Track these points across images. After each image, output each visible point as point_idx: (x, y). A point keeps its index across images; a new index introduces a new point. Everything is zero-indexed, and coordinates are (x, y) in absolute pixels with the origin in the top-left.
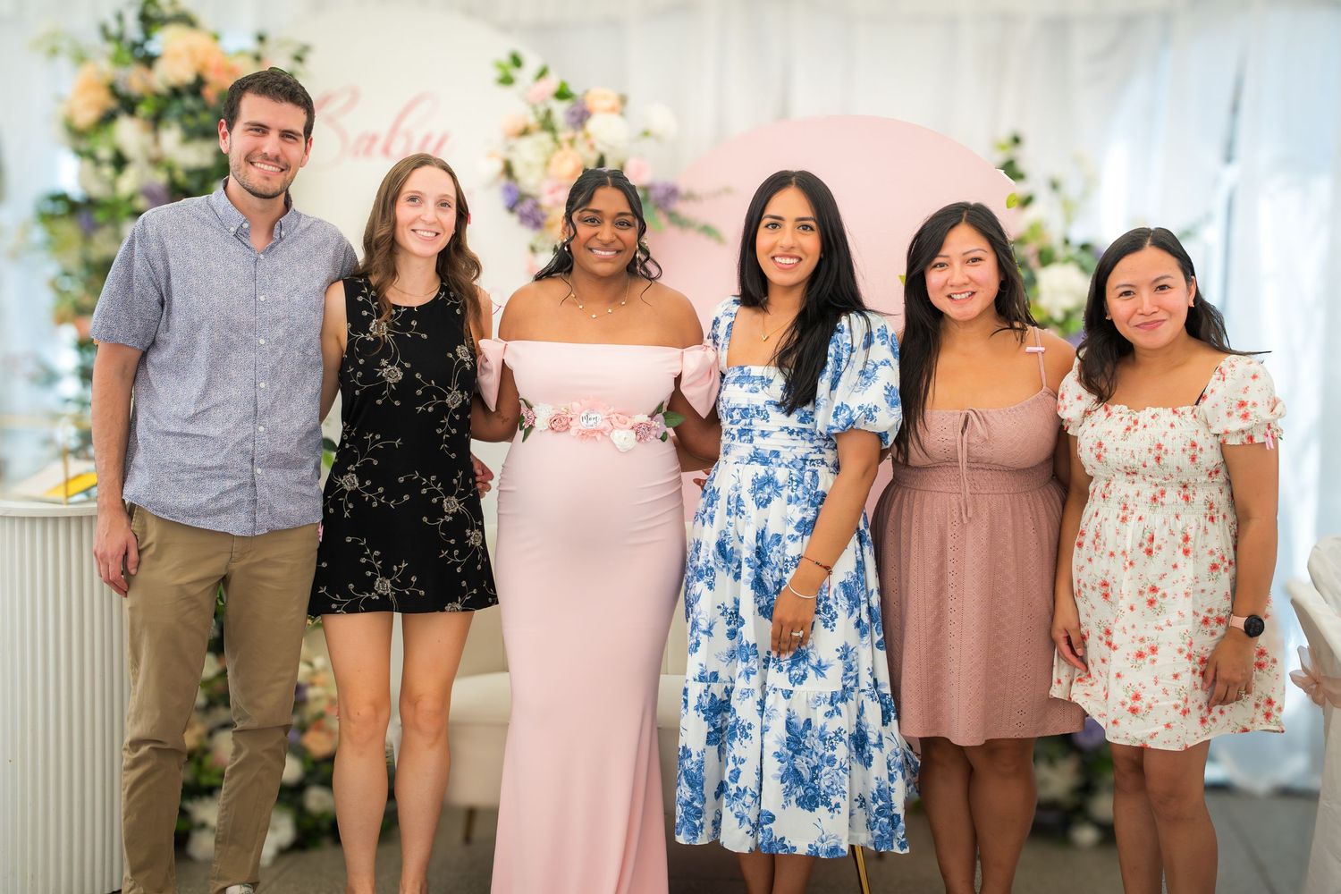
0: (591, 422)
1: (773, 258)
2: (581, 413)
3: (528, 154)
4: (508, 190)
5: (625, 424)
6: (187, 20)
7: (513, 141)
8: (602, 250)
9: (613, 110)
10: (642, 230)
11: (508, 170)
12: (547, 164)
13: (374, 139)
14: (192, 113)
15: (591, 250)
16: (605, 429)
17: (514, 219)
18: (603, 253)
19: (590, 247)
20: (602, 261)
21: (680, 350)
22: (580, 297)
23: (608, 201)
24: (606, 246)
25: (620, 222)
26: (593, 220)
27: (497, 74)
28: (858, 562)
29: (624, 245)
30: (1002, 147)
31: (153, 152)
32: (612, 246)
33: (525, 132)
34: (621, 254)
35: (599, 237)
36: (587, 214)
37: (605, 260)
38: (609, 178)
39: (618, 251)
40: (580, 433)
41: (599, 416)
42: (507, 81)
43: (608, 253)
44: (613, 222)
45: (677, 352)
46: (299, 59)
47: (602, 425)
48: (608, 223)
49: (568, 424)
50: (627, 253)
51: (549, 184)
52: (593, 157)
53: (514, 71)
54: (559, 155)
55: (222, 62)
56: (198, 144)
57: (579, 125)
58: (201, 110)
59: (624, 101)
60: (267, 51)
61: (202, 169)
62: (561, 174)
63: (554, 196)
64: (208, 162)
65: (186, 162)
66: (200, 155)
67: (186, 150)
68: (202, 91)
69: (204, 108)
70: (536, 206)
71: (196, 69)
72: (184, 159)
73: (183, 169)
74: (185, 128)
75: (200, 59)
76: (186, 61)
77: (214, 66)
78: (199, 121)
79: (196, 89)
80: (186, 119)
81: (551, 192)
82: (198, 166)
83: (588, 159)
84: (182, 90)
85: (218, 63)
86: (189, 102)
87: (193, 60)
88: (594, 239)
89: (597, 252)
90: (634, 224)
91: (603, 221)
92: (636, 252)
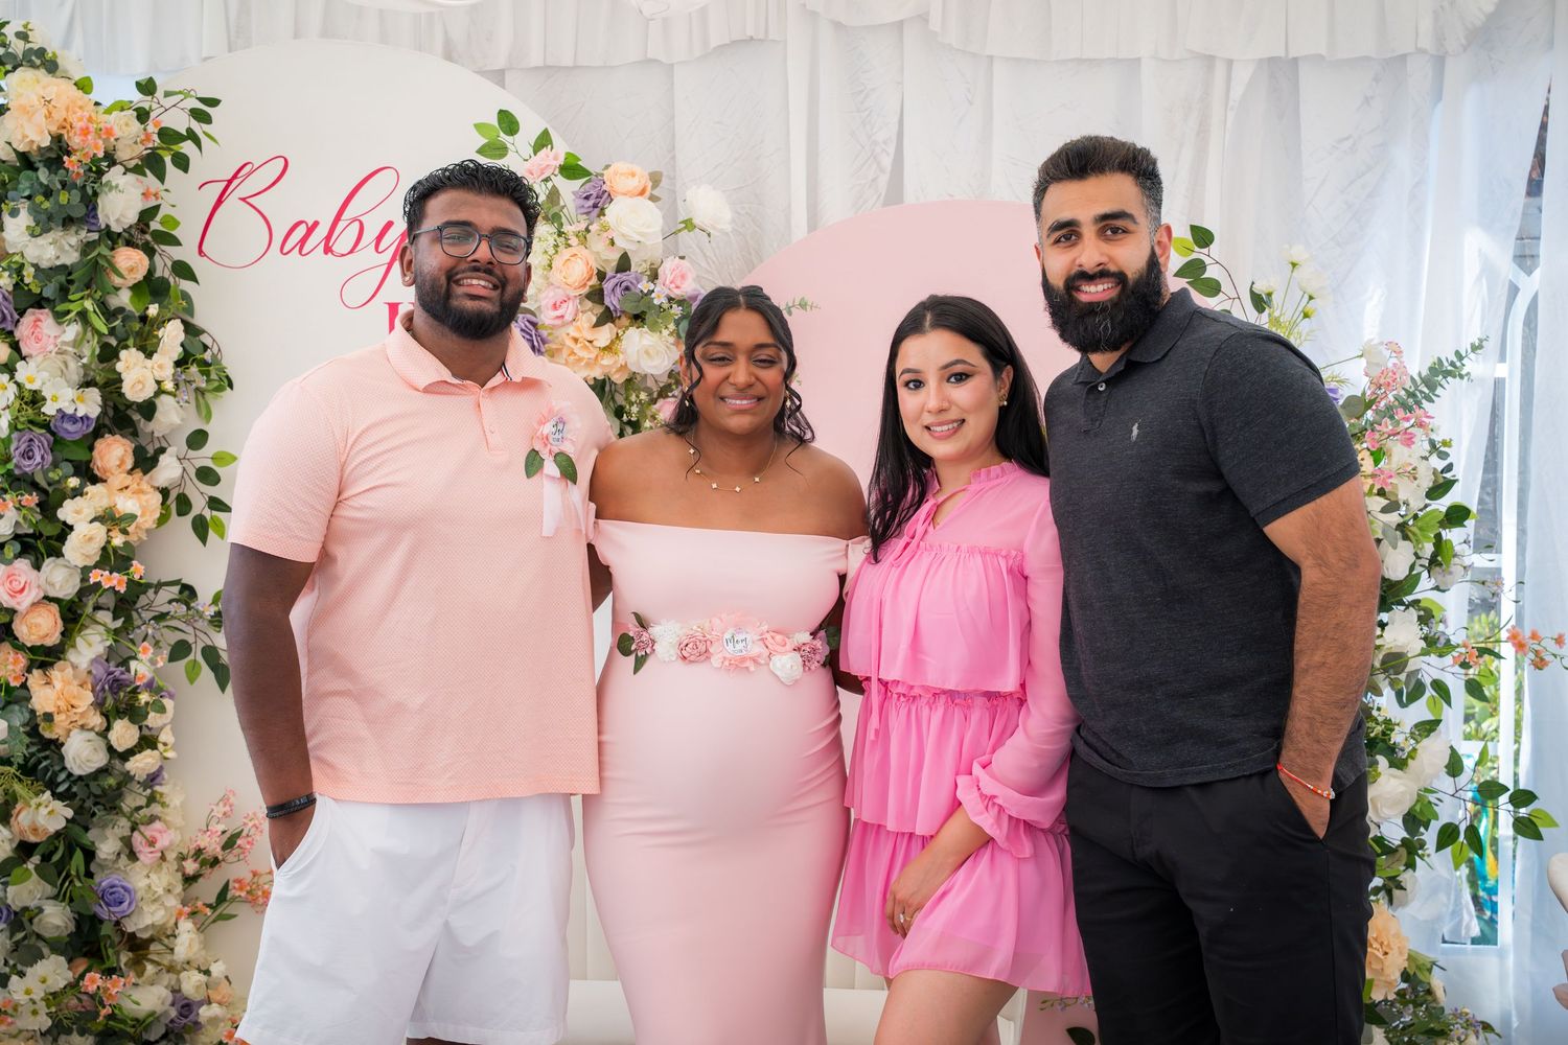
0: (739, 646)
2: (724, 633)
5: (785, 645)
6: (43, 61)
8: (737, 398)
9: (641, 193)
12: (549, 266)
15: (722, 399)
16: (758, 656)
18: (738, 402)
19: (722, 394)
20: (736, 415)
21: (843, 543)
23: (741, 329)
24: (743, 391)
25: (760, 358)
26: (722, 358)
27: (479, 143)
30: (1183, 246)
32: (752, 392)
34: (763, 403)
35: (731, 380)
36: (713, 350)
37: (741, 412)
38: (741, 299)
39: (760, 399)
40: (726, 663)
41: (749, 637)
43: (745, 402)
44: (749, 358)
45: (840, 544)
46: (200, 116)
47: (753, 649)
48: (742, 360)
49: (704, 650)
50: (770, 400)
51: (552, 294)
52: (615, 257)
53: (503, 137)
54: (566, 253)
55: (90, 120)
56: (56, 234)
57: (597, 211)
58: (59, 187)
59: (656, 179)
60: (154, 106)
61: (64, 267)
62: (570, 281)
63: (558, 313)
64: (71, 258)
65: (39, 257)
66: (57, 249)
67: (40, 241)
68: (65, 158)
69: (64, 185)
70: (534, 325)
71: (54, 129)
72: (37, 253)
73: (36, 266)
74: (35, 211)
75: (59, 116)
76: (40, 118)
77: (78, 125)
78: (57, 202)
79: (53, 156)
80: (39, 198)
81: (555, 307)
82: (58, 263)
83: (606, 261)
84: (35, 158)
85: (85, 121)
86: (44, 175)
87: (48, 117)
88: (726, 384)
89: (729, 401)
90: (780, 359)
91: (735, 358)
92: (786, 399)
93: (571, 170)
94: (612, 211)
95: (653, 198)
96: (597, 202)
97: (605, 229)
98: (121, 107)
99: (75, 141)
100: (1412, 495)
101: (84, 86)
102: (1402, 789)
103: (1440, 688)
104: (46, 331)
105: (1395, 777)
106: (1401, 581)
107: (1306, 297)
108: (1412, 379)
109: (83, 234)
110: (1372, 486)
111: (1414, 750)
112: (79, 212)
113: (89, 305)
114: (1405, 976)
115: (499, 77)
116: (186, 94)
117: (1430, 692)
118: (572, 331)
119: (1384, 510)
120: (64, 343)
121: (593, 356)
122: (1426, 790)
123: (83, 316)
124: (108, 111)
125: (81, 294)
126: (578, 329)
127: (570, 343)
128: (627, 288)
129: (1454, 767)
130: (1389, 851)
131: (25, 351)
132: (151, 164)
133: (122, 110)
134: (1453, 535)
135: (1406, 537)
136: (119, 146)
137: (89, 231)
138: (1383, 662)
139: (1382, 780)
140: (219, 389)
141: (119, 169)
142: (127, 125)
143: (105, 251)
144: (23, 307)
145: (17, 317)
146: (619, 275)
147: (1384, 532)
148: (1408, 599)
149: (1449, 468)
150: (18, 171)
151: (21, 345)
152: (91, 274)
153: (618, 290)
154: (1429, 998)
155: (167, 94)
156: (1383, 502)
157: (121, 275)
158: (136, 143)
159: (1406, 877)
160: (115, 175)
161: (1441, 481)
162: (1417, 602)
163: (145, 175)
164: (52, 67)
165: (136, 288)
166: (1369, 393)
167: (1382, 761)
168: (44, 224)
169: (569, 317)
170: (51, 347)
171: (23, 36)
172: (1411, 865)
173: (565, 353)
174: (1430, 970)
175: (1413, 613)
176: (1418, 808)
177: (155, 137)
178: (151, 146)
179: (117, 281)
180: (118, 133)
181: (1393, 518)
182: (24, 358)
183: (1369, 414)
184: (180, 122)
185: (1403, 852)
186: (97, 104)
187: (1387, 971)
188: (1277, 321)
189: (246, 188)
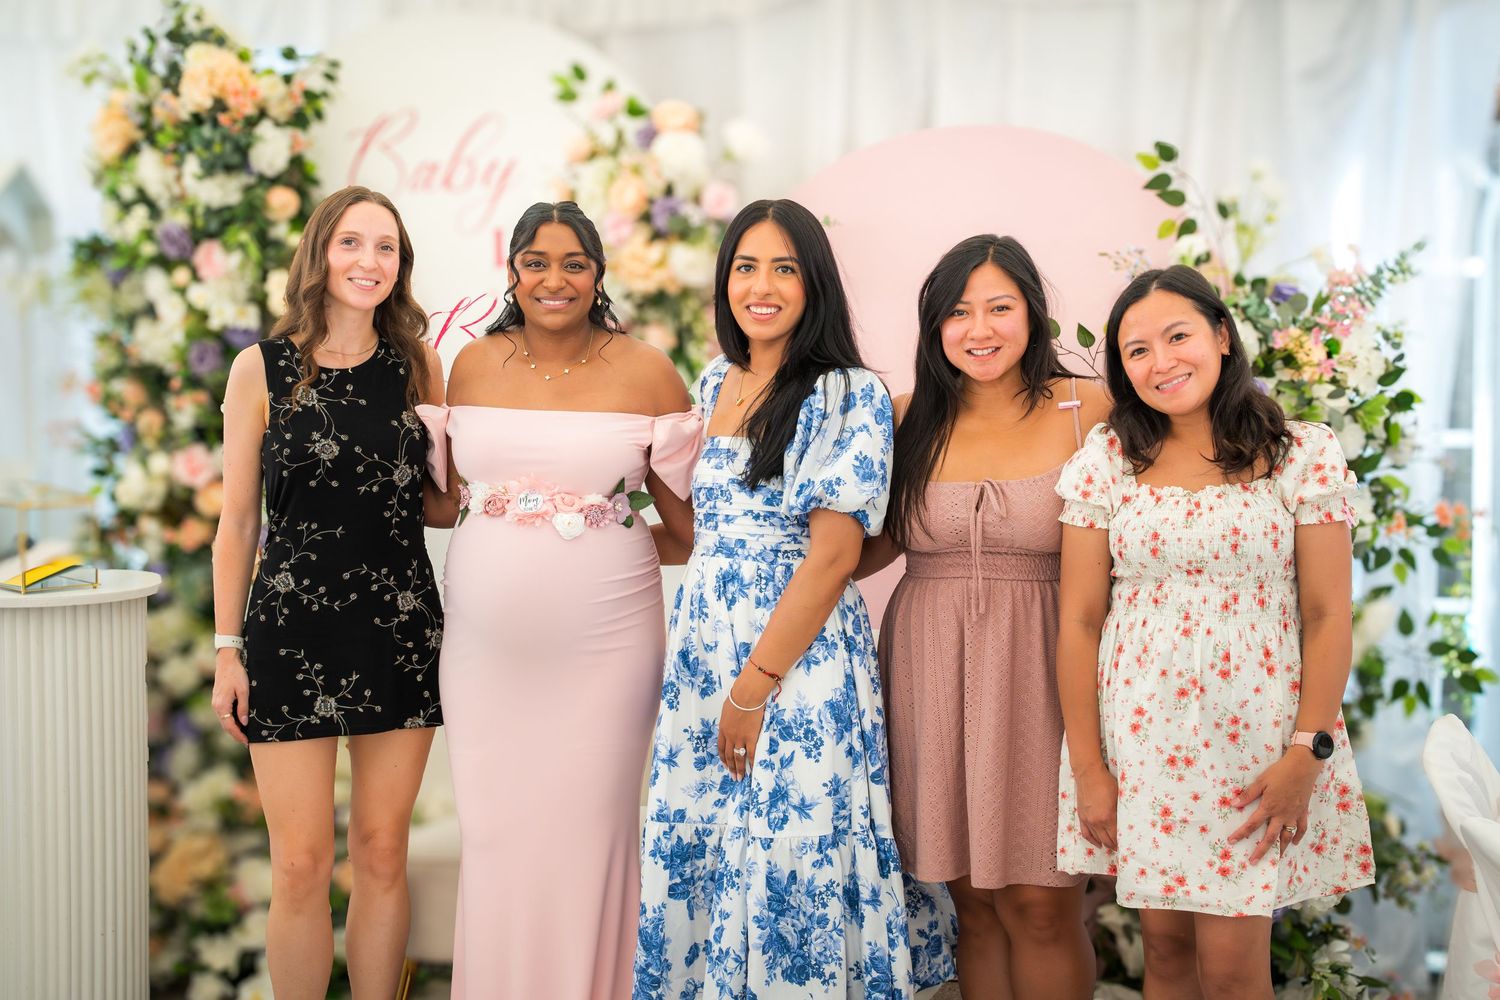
0: (530, 505)
1: (748, 307)
2: (519, 494)
3: (591, 183)
5: (572, 506)
6: (214, 37)
7: (578, 167)
8: (550, 299)
9: (688, 127)
10: (601, 271)
12: (608, 194)
13: (433, 168)
14: (208, 144)
15: (538, 300)
16: (546, 513)
18: (552, 303)
19: (538, 296)
20: (549, 313)
21: (652, 418)
22: (533, 355)
24: (555, 294)
25: (570, 265)
27: (555, 89)
28: (848, 676)
29: (576, 291)
30: (1148, 162)
31: (176, 190)
32: (563, 294)
33: (593, 155)
34: (573, 304)
35: (545, 284)
36: (530, 257)
37: (554, 311)
38: (555, 213)
39: (571, 300)
40: (516, 519)
41: (540, 497)
42: (568, 96)
43: (557, 303)
44: (561, 265)
45: (646, 420)
46: (330, 77)
47: (542, 507)
48: (555, 266)
49: (503, 507)
50: (581, 300)
51: (611, 218)
52: (661, 186)
53: (576, 85)
54: (620, 182)
55: (245, 84)
56: (220, 179)
57: (647, 146)
58: (218, 140)
59: (701, 116)
60: (297, 70)
61: (229, 207)
62: (624, 205)
63: (617, 233)
64: (234, 199)
65: (210, 200)
66: (223, 192)
67: (208, 183)
68: (221, 116)
69: (221, 138)
71: (215, 93)
72: (207, 195)
73: (206, 207)
74: (200, 160)
75: (219, 81)
76: (204, 85)
77: (235, 89)
78: (216, 152)
79: (216, 114)
80: (202, 151)
81: (615, 228)
82: (225, 204)
83: (655, 189)
84: (204, 115)
85: (239, 85)
86: (206, 131)
87: (211, 83)
88: (540, 287)
89: (545, 302)
90: (589, 266)
91: (550, 265)
92: (596, 299)
93: (635, 111)
94: (662, 146)
95: (699, 132)
96: (649, 137)
97: (654, 161)
98: (270, 72)
99: (231, 102)
100: (1363, 381)
101: (243, 57)
103: (1407, 557)
104: (217, 259)
106: (1355, 460)
107: (1269, 205)
109: (243, 179)
110: (1322, 375)
112: (235, 159)
113: (245, 237)
116: (317, 60)
117: (1396, 559)
118: (629, 250)
119: (1332, 396)
120: (232, 269)
121: (647, 271)
123: (242, 247)
124: (260, 77)
125: (239, 228)
126: (634, 248)
127: (627, 260)
128: (673, 211)
129: (1406, 625)
131: (201, 274)
133: (272, 75)
134: (1401, 419)
135: (1356, 421)
136: (270, 104)
137: (247, 176)
141: (270, 123)
142: (274, 87)
143: (259, 191)
144: (198, 239)
145: (193, 247)
146: (665, 201)
147: (1330, 416)
148: (1369, 476)
149: (1401, 357)
150: (191, 127)
151: (198, 269)
152: (251, 213)
153: (666, 213)
155: (303, 59)
156: (1332, 388)
157: (275, 212)
158: (283, 102)
160: (265, 129)
161: (1391, 369)
162: (1377, 479)
163: (295, 128)
164: (221, 42)
165: (290, 220)
166: (1325, 291)
168: (209, 169)
169: (625, 238)
171: (198, 18)
173: (623, 268)
175: (1365, 489)
176: (1365, 665)
177: (300, 98)
178: (297, 105)
179: (273, 216)
180: (265, 93)
181: (1342, 404)
182: (198, 281)
184: (316, 84)
186: (254, 72)
188: (1242, 228)
189: (385, 136)
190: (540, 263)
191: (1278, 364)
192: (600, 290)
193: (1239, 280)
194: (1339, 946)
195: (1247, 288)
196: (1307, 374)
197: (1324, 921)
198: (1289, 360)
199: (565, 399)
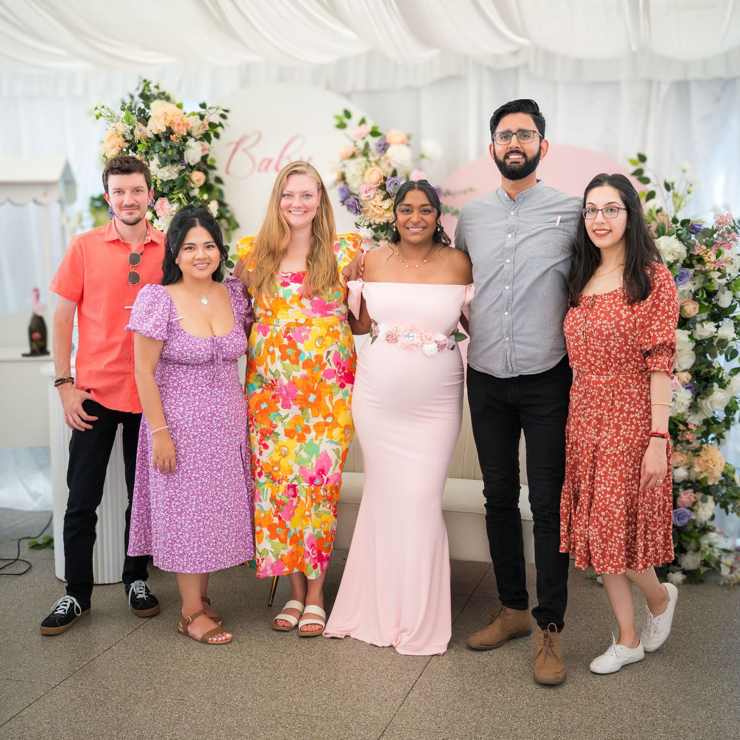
0: (410, 339)
2: (404, 332)
3: (353, 169)
4: (342, 190)
5: (431, 340)
7: (346, 162)
8: (414, 228)
9: (403, 143)
11: (343, 178)
12: (363, 175)
13: (270, 161)
14: (165, 150)
15: (408, 228)
16: (418, 343)
17: (345, 207)
18: (414, 230)
19: (408, 226)
20: (414, 234)
21: (464, 287)
23: (416, 198)
24: (416, 225)
25: (423, 210)
26: (407, 211)
27: (336, 122)
29: (427, 224)
30: (633, 162)
32: (420, 225)
33: (353, 156)
34: (425, 230)
35: (411, 220)
36: (403, 207)
37: (416, 234)
38: (416, 185)
39: (424, 228)
40: (403, 345)
41: (415, 335)
42: (342, 126)
43: (417, 229)
44: (419, 210)
46: (223, 116)
47: (416, 340)
48: (416, 211)
49: (396, 338)
50: (429, 229)
51: (364, 187)
52: (390, 171)
53: (346, 121)
54: (370, 170)
55: (182, 120)
56: (169, 167)
57: (383, 152)
58: (169, 148)
59: (409, 137)
60: (207, 113)
61: (172, 180)
62: (372, 181)
63: (368, 195)
64: (175, 176)
65: (163, 177)
66: (169, 173)
67: (163, 170)
68: (171, 136)
69: (171, 146)
70: (357, 200)
71: (167, 124)
72: (162, 175)
73: (161, 180)
74: (160, 158)
75: (169, 119)
76: (162, 120)
77: (176, 122)
78: (168, 154)
79: (168, 135)
80: (161, 153)
81: (366, 192)
82: (170, 179)
83: (387, 172)
84: (161, 136)
85: (179, 121)
86: (163, 143)
87: (165, 119)
88: (409, 222)
89: (411, 229)
90: (433, 211)
91: (413, 211)
92: (437, 228)
93: (374, 133)
94: (390, 151)
95: (408, 145)
96: (384, 147)
97: (387, 158)
98: (193, 114)
99: (175, 129)
100: (732, 270)
101: (180, 106)
102: (723, 397)
104: (166, 207)
105: (721, 392)
106: (727, 308)
107: (689, 185)
108: (734, 221)
109: (179, 167)
110: (715, 267)
111: (730, 380)
112: (177, 158)
113: (181, 195)
114: (723, 475)
115: (348, 96)
116: (217, 109)
118: (373, 202)
119: (720, 278)
120: (173, 211)
121: (382, 213)
122: (735, 398)
123: (179, 200)
124: (189, 116)
125: (178, 191)
126: (376, 202)
127: (372, 207)
128: (396, 184)
130: (718, 423)
131: (158, 215)
132: (206, 137)
133: (194, 115)
135: (729, 289)
136: (193, 130)
137: (182, 165)
138: (718, 343)
139: (715, 393)
140: (234, 228)
141: (193, 139)
142: (196, 121)
143: (187, 173)
144: (157, 197)
145: (154, 201)
146: (392, 178)
147: (719, 287)
148: (731, 315)
150: (155, 141)
151: (157, 212)
152: (183, 183)
153: (392, 184)
154: (733, 483)
155: (210, 108)
156: (719, 274)
157: (194, 183)
158: (199, 128)
159: (726, 434)
160: (191, 142)
162: (735, 317)
163: (204, 141)
164: (168, 99)
165: (201, 188)
166: (715, 226)
167: (716, 385)
168: (164, 163)
169: (372, 197)
170: (168, 213)
171: (157, 87)
172: (728, 428)
173: (370, 212)
174: (734, 472)
175: (732, 322)
176: (730, 405)
177: (207, 126)
178: (205, 129)
179: (193, 185)
180: (191, 125)
181: (724, 281)
182: (158, 218)
183: (715, 236)
184: (216, 119)
185: (724, 424)
186: (185, 113)
187: (715, 473)
188: (676, 196)
189: (244, 145)
190: (409, 210)
191: (694, 262)
192: (439, 223)
193: (675, 221)
194: (712, 535)
195: (679, 225)
196: (708, 267)
197: (704, 523)
198: (700, 260)
199: (422, 279)
